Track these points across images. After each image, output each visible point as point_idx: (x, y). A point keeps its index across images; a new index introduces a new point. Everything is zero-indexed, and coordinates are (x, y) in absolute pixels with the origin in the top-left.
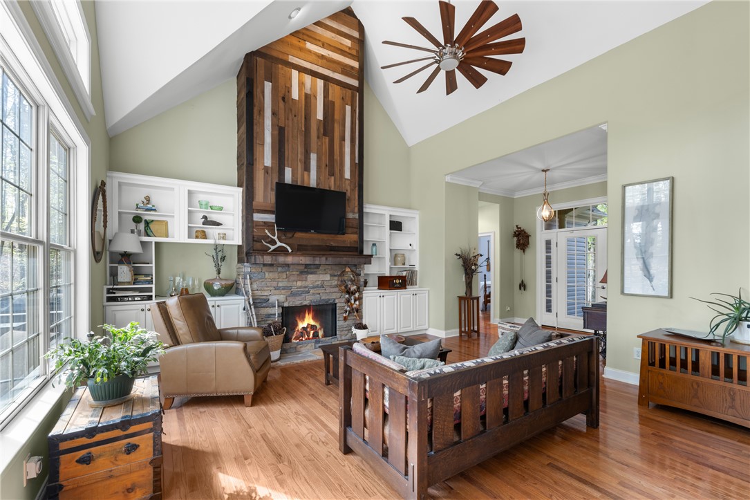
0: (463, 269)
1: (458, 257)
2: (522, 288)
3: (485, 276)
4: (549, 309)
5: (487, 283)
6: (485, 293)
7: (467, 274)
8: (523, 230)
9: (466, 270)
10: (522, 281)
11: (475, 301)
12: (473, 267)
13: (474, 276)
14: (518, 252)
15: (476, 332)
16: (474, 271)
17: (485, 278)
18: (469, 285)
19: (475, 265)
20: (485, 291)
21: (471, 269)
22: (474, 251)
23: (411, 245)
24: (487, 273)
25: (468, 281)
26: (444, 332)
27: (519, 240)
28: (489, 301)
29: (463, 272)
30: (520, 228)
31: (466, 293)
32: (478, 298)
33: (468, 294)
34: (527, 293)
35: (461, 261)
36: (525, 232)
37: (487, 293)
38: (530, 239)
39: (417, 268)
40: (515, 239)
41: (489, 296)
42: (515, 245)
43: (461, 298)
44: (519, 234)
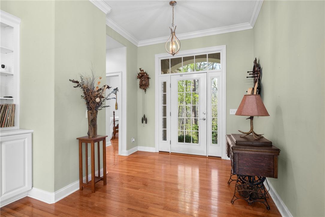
0: (84, 102)
1: (76, 84)
2: (144, 122)
3: (114, 112)
4: (165, 138)
5: (116, 118)
6: (114, 125)
7: (89, 108)
8: (145, 73)
9: (88, 103)
10: (144, 116)
11: (101, 143)
12: (98, 100)
13: (99, 111)
14: (141, 91)
15: (102, 179)
16: (99, 104)
17: (114, 114)
18: (93, 123)
19: (101, 97)
20: (114, 124)
21: (94, 102)
22: (99, 80)
23: (3, 66)
24: (116, 111)
25: (91, 117)
26: (53, 194)
27: (141, 82)
28: (118, 131)
29: (85, 107)
30: (143, 70)
31: (89, 134)
32: (104, 139)
33: (92, 134)
34: (148, 126)
35: (80, 92)
36: (147, 74)
37: (116, 126)
38: (150, 81)
39: (17, 101)
40: (139, 80)
41: (117, 127)
42: (138, 86)
43: (81, 141)
44: (142, 76)
